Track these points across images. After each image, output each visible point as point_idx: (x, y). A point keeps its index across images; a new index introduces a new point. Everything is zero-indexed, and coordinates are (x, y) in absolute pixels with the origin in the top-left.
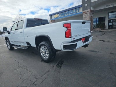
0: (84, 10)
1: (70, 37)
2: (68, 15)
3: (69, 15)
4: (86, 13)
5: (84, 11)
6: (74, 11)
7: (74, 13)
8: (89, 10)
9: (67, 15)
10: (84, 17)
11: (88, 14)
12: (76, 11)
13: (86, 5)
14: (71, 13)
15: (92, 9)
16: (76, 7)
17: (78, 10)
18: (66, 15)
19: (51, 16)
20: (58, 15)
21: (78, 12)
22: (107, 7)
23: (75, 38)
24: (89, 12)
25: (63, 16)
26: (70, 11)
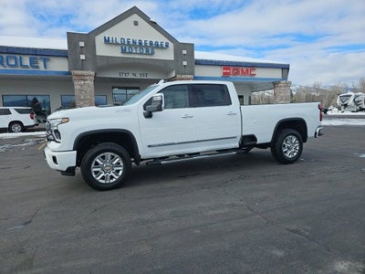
0: (76, 69)
4: (82, 77)
5: (76, 72)
6: (27, 62)
7: (26, 66)
8: (93, 73)
11: (91, 83)
13: (83, 57)
16: (35, 50)
21: (43, 69)
22: (124, 77)
24: (92, 78)
26: (5, 56)
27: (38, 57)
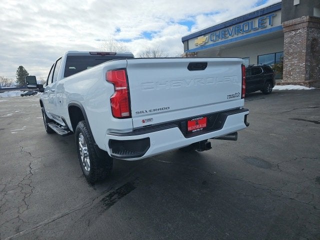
0: (288, 19)
1: (124, 114)
2: (236, 36)
3: (240, 35)
4: (293, 28)
5: (286, 23)
6: (256, 25)
7: (256, 29)
8: (305, 18)
9: (234, 37)
10: (286, 40)
11: (303, 32)
12: (262, 24)
13: (296, 2)
14: (247, 32)
15: (315, 14)
16: (263, 10)
17: (268, 21)
18: (230, 38)
19: (188, 40)
20: (207, 37)
21: (269, 27)
23: (150, 120)
24: (306, 25)
25: (220, 41)
26: (242, 24)
27: (265, 17)
